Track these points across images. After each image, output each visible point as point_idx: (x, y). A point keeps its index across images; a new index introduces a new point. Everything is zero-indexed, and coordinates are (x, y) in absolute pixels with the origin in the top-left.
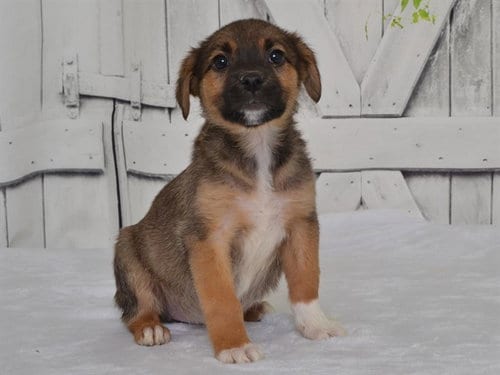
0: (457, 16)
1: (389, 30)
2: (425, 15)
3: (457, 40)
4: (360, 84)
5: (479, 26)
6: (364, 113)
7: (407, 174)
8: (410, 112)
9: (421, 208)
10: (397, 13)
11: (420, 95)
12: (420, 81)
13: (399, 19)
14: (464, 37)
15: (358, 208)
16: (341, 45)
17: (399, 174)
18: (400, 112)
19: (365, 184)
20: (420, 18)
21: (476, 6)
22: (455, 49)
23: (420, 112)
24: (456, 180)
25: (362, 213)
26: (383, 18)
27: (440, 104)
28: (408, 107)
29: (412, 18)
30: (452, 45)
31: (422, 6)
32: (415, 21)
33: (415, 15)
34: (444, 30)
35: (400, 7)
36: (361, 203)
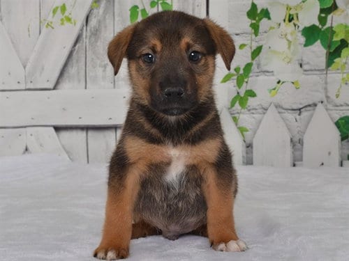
0: (91, 20)
1: (44, 30)
2: (69, 20)
3: (90, 37)
4: (25, 67)
5: (106, 27)
6: (27, 87)
7: (58, 129)
8: (59, 87)
9: (67, 152)
10: (50, 19)
11: (66, 75)
12: (65, 65)
13: (51, 23)
14: (96, 34)
15: (24, 153)
16: (11, 40)
17: (52, 129)
18: (51, 86)
19: (29, 137)
20: (65, 22)
21: (103, 13)
22: (90, 42)
23: (66, 86)
24: (91, 133)
25: (27, 156)
26: (40, 22)
27: (79, 81)
28: (57, 83)
29: (60, 22)
30: (87, 41)
31: (67, 14)
32: (62, 24)
33: (62, 20)
34: (82, 30)
35: (51, 14)
36: (27, 150)
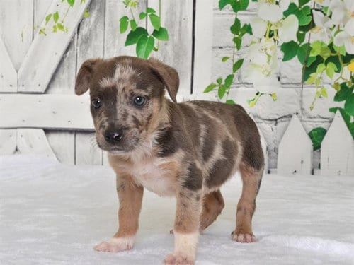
0: (82, 29)
1: (37, 36)
2: (61, 27)
3: (81, 45)
4: (17, 71)
5: (96, 36)
6: (19, 90)
7: (47, 131)
8: (50, 91)
9: (56, 154)
10: (43, 25)
11: (57, 79)
12: (57, 71)
13: (44, 29)
14: (86, 43)
15: (14, 153)
16: (5, 45)
17: (42, 131)
18: (43, 91)
19: (19, 138)
20: (58, 29)
21: (95, 22)
22: (80, 49)
23: (57, 91)
24: (78, 136)
25: (17, 156)
26: (34, 29)
27: (69, 86)
28: (48, 87)
29: (53, 29)
30: (78, 48)
31: (59, 22)
32: (55, 31)
33: (54, 27)
34: (73, 37)
35: (45, 22)
36: (17, 150)
